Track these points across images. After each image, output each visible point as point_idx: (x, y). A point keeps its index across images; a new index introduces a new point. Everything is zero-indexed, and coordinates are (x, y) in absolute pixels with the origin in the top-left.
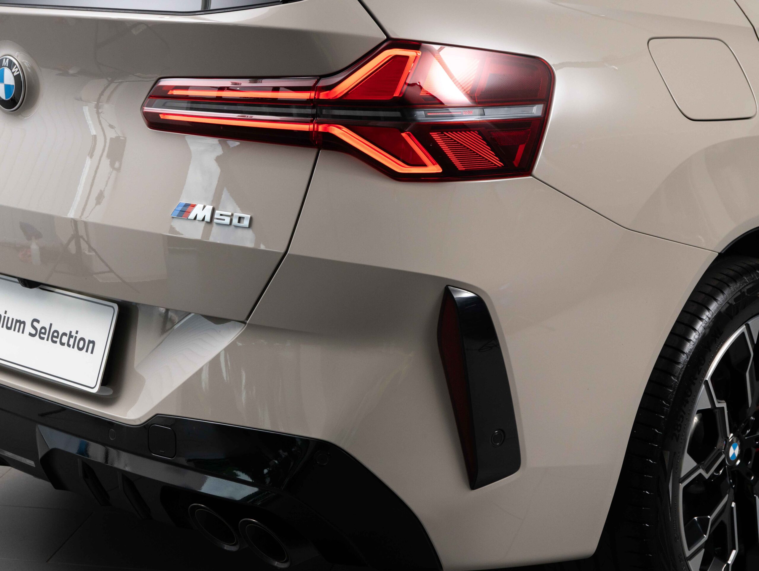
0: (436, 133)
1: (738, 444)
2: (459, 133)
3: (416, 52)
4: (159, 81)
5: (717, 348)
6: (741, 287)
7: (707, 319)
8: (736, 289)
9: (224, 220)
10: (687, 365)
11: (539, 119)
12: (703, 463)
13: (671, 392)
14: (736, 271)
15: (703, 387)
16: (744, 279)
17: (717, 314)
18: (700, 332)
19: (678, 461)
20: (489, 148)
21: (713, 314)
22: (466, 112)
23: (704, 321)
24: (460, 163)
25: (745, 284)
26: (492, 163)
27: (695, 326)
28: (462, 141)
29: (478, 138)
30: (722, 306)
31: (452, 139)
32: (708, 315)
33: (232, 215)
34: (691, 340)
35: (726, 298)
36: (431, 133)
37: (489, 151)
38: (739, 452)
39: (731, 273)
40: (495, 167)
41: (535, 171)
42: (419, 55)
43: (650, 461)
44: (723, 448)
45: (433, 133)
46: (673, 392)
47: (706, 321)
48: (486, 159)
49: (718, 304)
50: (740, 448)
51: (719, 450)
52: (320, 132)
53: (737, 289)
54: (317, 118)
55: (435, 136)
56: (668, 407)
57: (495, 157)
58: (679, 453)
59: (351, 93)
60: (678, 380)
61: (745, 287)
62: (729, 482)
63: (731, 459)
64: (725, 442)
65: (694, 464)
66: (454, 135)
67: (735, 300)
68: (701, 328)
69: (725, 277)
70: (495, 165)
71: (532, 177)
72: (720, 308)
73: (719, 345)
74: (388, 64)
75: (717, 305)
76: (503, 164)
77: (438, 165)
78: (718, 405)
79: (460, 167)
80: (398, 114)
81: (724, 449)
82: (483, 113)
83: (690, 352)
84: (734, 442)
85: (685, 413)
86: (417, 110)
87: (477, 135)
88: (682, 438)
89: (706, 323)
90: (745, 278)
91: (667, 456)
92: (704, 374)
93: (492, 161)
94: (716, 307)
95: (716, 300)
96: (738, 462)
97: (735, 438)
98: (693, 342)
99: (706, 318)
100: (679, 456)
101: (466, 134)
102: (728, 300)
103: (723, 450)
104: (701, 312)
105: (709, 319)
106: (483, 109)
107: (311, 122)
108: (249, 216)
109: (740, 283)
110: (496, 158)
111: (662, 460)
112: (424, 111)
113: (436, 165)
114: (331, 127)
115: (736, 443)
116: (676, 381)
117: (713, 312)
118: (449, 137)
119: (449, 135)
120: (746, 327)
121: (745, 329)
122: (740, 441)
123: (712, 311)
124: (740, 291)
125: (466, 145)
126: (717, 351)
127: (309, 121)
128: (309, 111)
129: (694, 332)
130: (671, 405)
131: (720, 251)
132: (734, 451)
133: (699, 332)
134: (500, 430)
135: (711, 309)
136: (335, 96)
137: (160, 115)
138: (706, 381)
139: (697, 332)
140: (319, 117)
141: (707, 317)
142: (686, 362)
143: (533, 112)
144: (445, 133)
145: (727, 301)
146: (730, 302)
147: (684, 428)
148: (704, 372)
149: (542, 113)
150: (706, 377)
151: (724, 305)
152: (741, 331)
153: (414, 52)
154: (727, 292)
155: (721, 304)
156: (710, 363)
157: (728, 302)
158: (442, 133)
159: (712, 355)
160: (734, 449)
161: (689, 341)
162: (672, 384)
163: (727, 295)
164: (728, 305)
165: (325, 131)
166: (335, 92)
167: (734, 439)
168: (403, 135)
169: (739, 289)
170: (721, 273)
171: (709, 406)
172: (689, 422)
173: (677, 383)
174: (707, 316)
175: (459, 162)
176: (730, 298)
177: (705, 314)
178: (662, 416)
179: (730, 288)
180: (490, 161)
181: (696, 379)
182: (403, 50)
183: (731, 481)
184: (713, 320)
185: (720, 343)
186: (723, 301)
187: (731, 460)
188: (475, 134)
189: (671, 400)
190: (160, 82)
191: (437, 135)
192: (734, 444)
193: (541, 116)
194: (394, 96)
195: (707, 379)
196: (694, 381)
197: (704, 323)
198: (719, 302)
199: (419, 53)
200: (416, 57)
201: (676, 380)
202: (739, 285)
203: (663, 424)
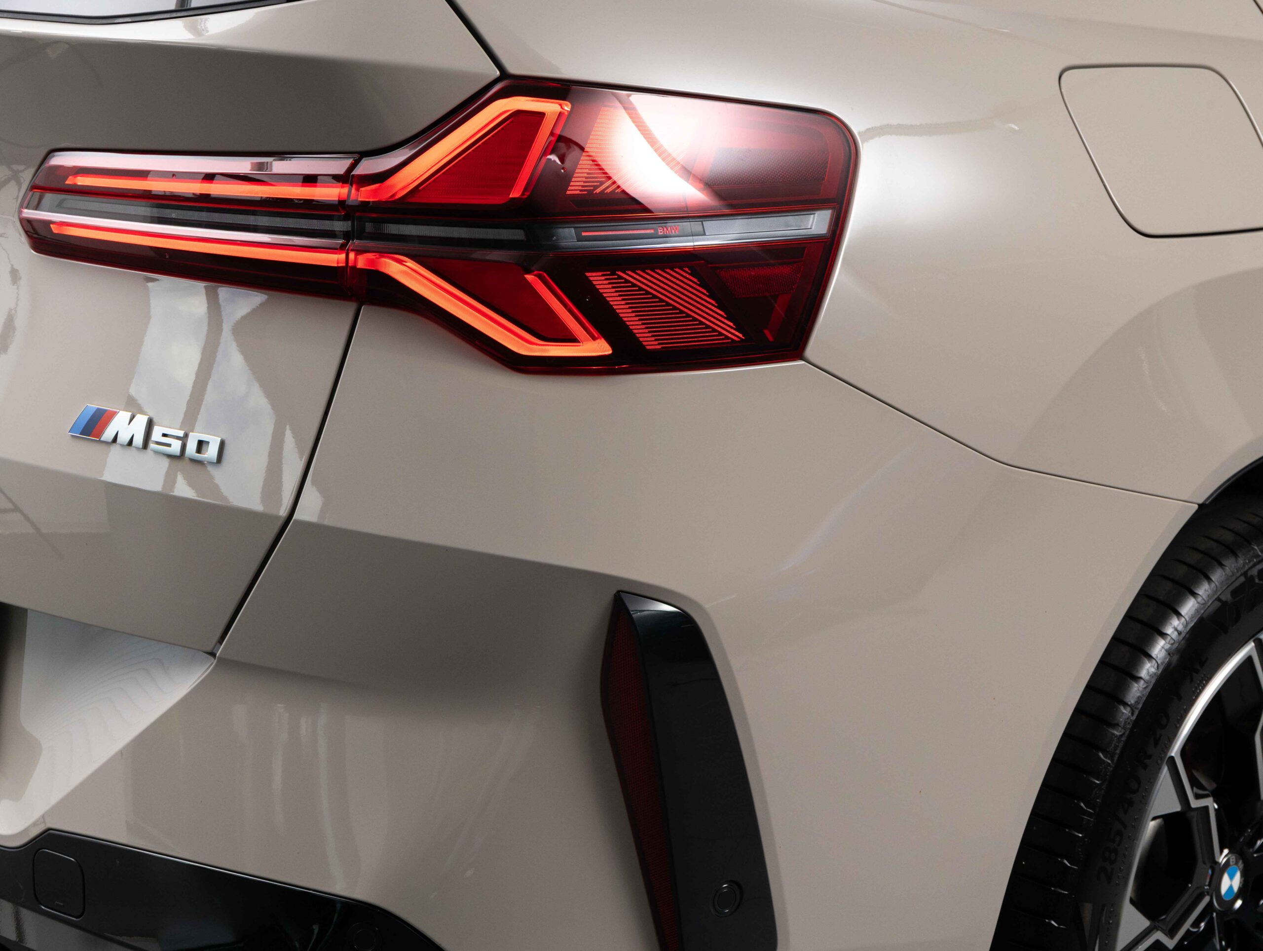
0: (600, 274)
1: (1239, 867)
2: (649, 271)
3: (560, 105)
4: (52, 154)
5: (1194, 692)
6: (1247, 567)
7: (1175, 635)
8: (1236, 571)
9: (169, 445)
10: (1131, 730)
11: (822, 242)
12: (1164, 919)
13: (1098, 784)
14: (1236, 533)
15: (1165, 771)
16: (1253, 549)
17: (1195, 623)
18: (1159, 662)
19: (1111, 922)
20: (714, 302)
21: (1187, 624)
22: (665, 229)
23: (1169, 638)
24: (650, 334)
25: (1255, 560)
26: (721, 334)
27: (1150, 650)
28: (655, 290)
29: (691, 283)
30: (1207, 607)
31: (634, 285)
32: (1178, 625)
33: (186, 436)
34: (1141, 678)
35: (1215, 589)
36: (588, 274)
37: (715, 309)
38: (1240, 882)
39: (1228, 537)
40: (724, 343)
41: (812, 350)
42: (568, 111)
43: (1053, 922)
44: (1207, 883)
45: (594, 274)
46: (1101, 784)
47: (1172, 638)
48: (708, 327)
49: (1198, 603)
50: (1244, 875)
51: (1198, 888)
52: (361, 270)
53: (1238, 572)
54: (353, 240)
55: (598, 279)
56: (1090, 815)
57: (726, 321)
58: (1112, 905)
59: (423, 189)
60: (1112, 761)
61: (1254, 565)
62: (1218, 947)
63: (1224, 898)
64: (1210, 872)
65: (1145, 923)
66: (638, 277)
67: (1234, 593)
68: (1161, 653)
69: (1214, 545)
70: (727, 338)
71: (803, 362)
72: (1202, 611)
73: (1199, 685)
74: (502, 129)
75: (1197, 605)
76: (743, 336)
77: (603, 339)
78: (1195, 804)
79: (651, 343)
80: (517, 235)
81: (1209, 885)
82: (702, 229)
83: (1137, 702)
84: (1231, 863)
85: (1125, 827)
86: (560, 226)
87: (688, 276)
88: (1118, 876)
89: (1173, 642)
90: (1256, 548)
91: (1087, 910)
92: (1168, 746)
93: (719, 329)
94: (1194, 609)
95: (1194, 594)
96: (1239, 903)
97: (1234, 857)
98: (1144, 681)
99: (1173, 632)
100: (1113, 911)
101: (665, 275)
102: (1219, 593)
103: (1206, 888)
104: (1164, 619)
105: (1180, 633)
106: (702, 221)
107: (342, 248)
108: (219, 440)
109: (1245, 560)
110: (729, 323)
111: (1078, 919)
112: (575, 228)
113: (598, 341)
114: (383, 259)
115: (1235, 866)
116: (1109, 761)
117: (1188, 620)
118: (627, 281)
119: (627, 277)
120: (1256, 646)
121: (1254, 649)
122: (1245, 863)
123: (1186, 617)
124: (1245, 574)
125: (663, 297)
126: (1194, 698)
127: (338, 247)
128: (339, 226)
129: (1147, 662)
130: (1097, 810)
131: (1201, 501)
132: (1231, 883)
133: (1157, 662)
134: (733, 883)
135: (1183, 614)
136: (392, 193)
137: (51, 226)
138: (1172, 758)
139: (1154, 662)
140: (359, 238)
141: (1176, 629)
142: (1129, 723)
143: (809, 227)
144: (620, 273)
145: (1216, 596)
146: (1223, 598)
147: (1125, 856)
148: (1166, 742)
149: (828, 231)
150: (1171, 752)
151: (1211, 604)
152: (1247, 653)
153: (557, 103)
154: (1217, 576)
155: (1204, 602)
156: (1178, 723)
157: (1219, 599)
158: (613, 273)
159: (1185, 707)
160: (1231, 878)
161: (1137, 679)
162: (1101, 767)
163: (1217, 583)
164: (1218, 604)
165: (372, 268)
166: (391, 187)
167: (1231, 858)
168: (529, 277)
169: (1242, 571)
170: (1206, 537)
171: (1176, 807)
172: (1135, 841)
173: (1110, 766)
174: (1174, 627)
175: (649, 332)
176: (1224, 590)
177: (1171, 623)
178: (1077, 834)
179: (1223, 569)
180: (714, 330)
181: (1150, 757)
182: (533, 101)
183: (1224, 943)
184: (1187, 636)
185: (1201, 682)
186: (1209, 596)
187: (1224, 900)
188: (685, 274)
189: (1098, 800)
190: (54, 156)
191: (603, 278)
192: (1230, 867)
193: (826, 234)
194: (511, 196)
195: (1173, 754)
196: (1147, 761)
197: (1169, 642)
198: (1200, 599)
199: (567, 105)
200: (560, 113)
201: (1109, 759)
202: (1242, 562)
203: (1080, 850)
